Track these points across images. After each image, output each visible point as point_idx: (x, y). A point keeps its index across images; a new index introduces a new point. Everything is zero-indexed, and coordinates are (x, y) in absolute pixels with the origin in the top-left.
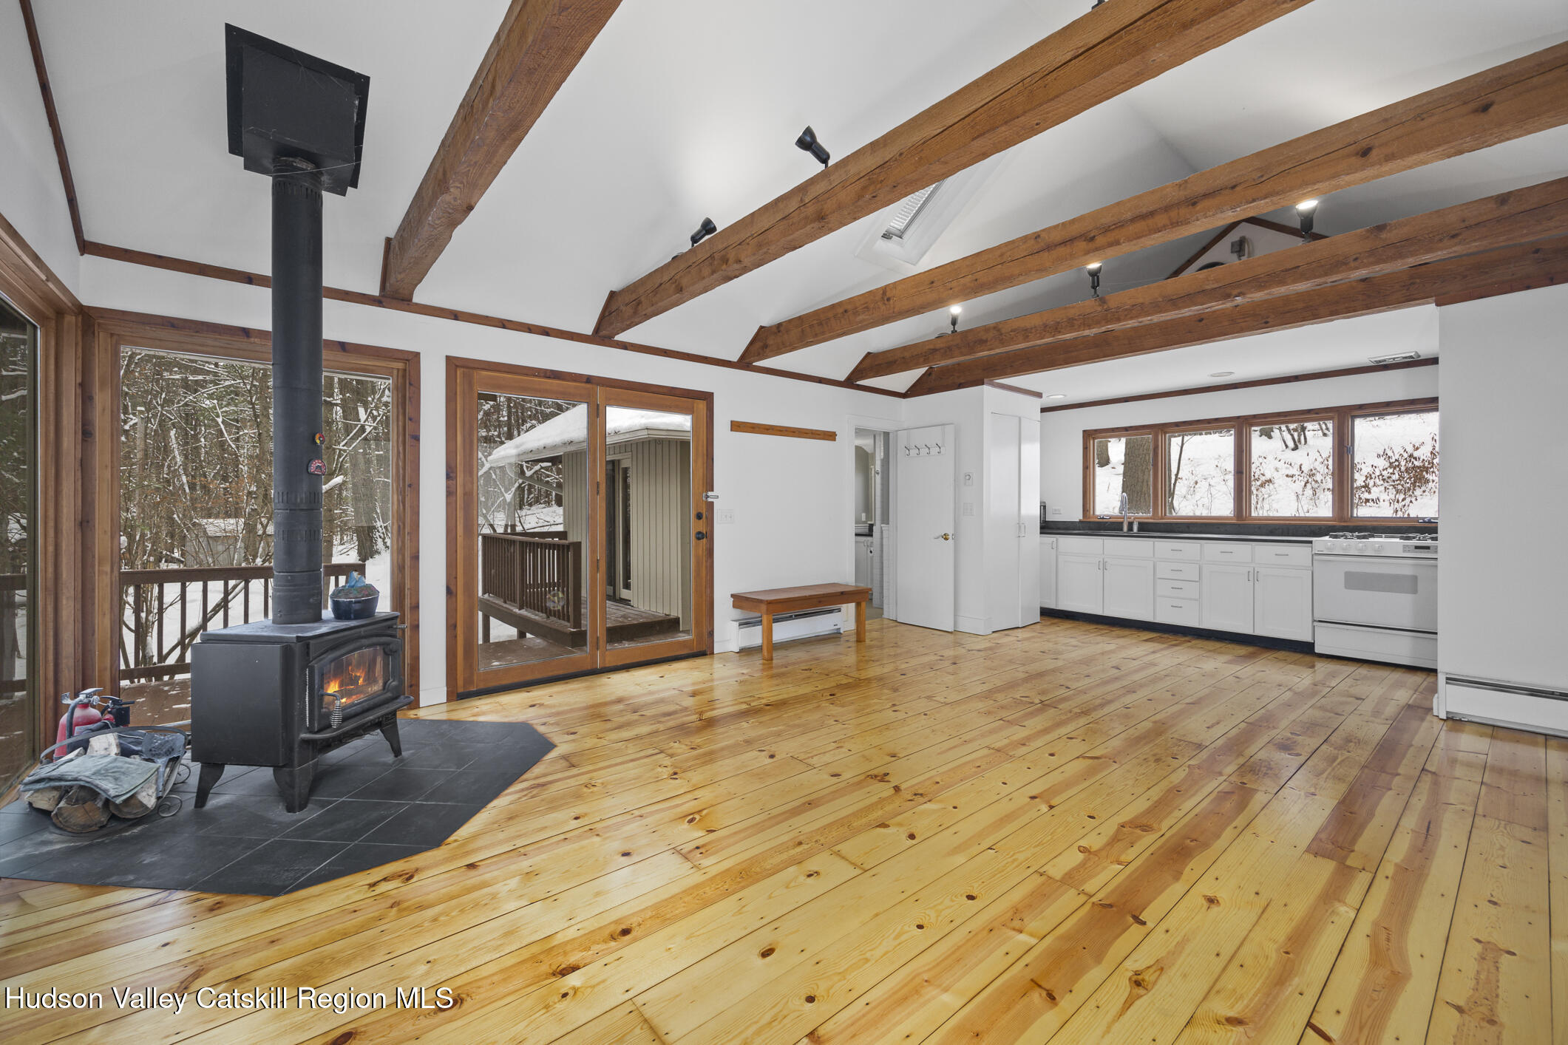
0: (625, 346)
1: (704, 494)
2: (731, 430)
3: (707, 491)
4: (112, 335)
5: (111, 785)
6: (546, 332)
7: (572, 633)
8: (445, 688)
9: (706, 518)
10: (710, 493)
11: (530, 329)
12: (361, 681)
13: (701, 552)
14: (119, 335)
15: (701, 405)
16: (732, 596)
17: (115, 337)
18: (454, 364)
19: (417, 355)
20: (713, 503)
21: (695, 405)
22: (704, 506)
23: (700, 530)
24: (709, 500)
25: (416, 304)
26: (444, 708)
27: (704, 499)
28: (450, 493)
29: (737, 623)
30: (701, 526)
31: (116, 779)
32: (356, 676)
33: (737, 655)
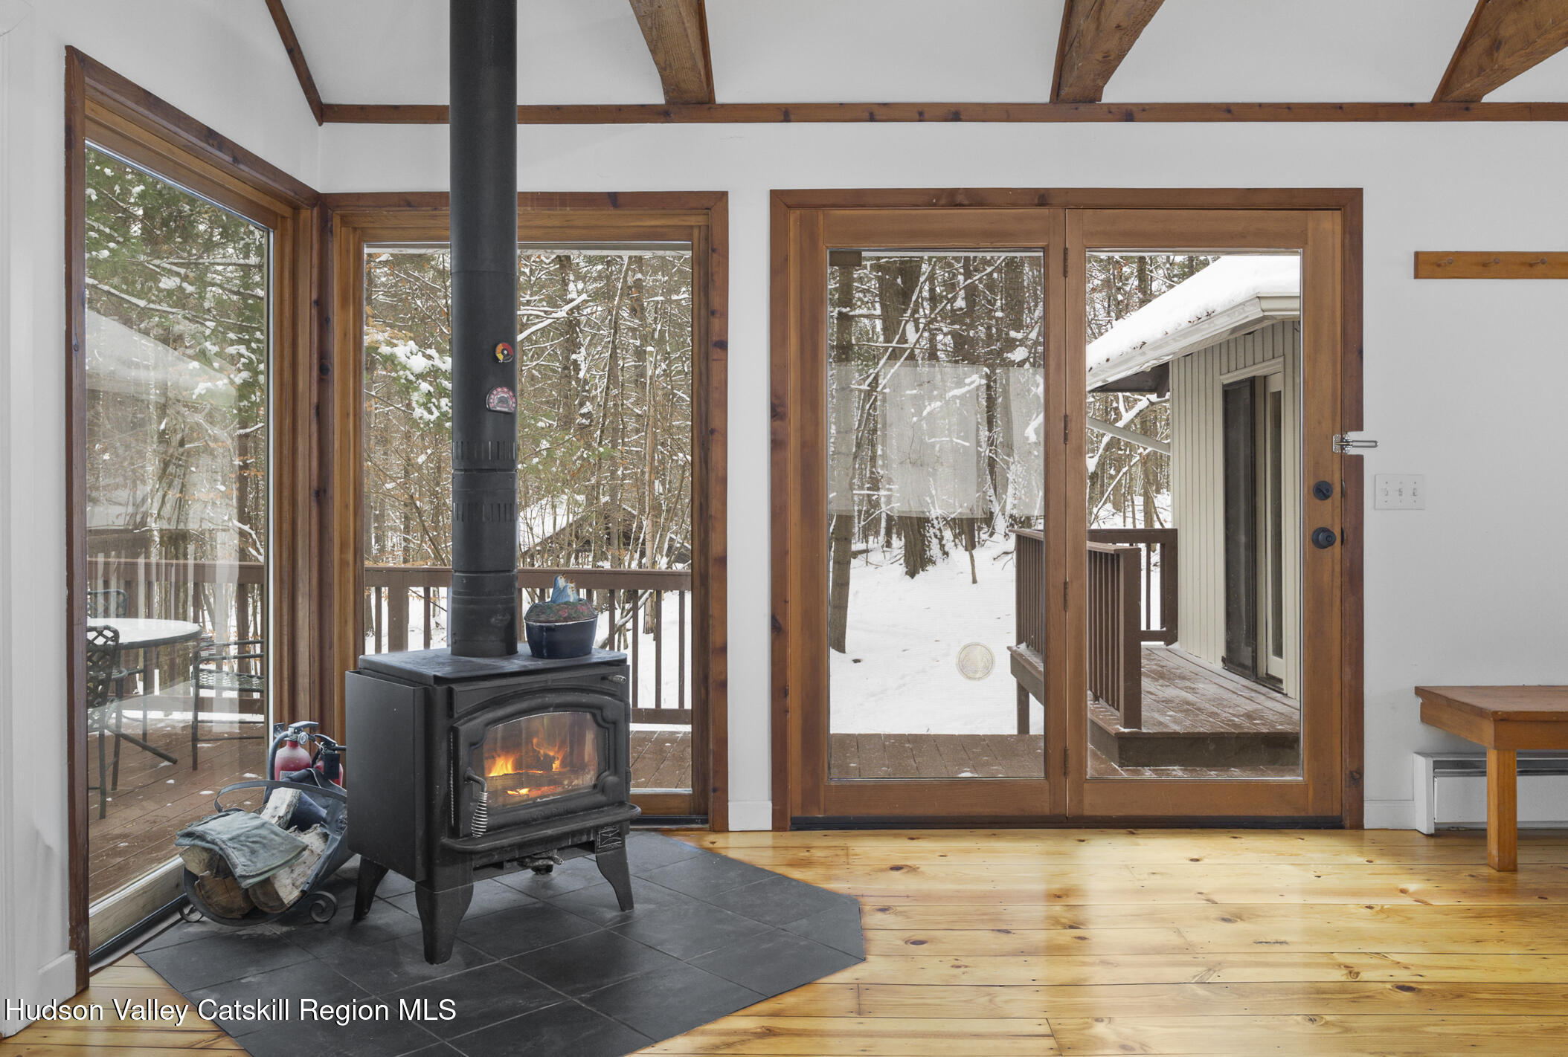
0: (1128, 113)
1: (1336, 438)
2: (1417, 276)
3: (1344, 430)
4: (355, 229)
5: (243, 860)
6: (955, 113)
7: (1120, 737)
8: (770, 804)
9: (1343, 494)
10: (1351, 436)
11: (920, 113)
12: (556, 765)
13: (1326, 577)
14: (362, 228)
15: (1330, 224)
16: (1419, 691)
17: (358, 232)
18: (783, 202)
19: (723, 196)
20: (1360, 459)
21: (1311, 225)
22: (1337, 466)
23: (1327, 523)
24: (1351, 451)
25: (722, 105)
26: (768, 840)
27: (1336, 448)
28: (777, 444)
29: (1431, 761)
30: (1329, 514)
31: (253, 852)
32: (546, 756)
33: (1432, 841)
